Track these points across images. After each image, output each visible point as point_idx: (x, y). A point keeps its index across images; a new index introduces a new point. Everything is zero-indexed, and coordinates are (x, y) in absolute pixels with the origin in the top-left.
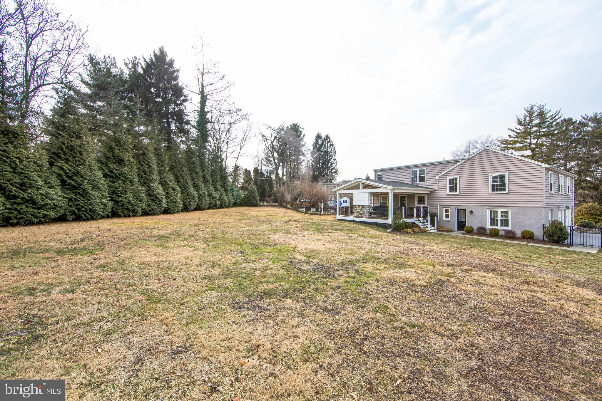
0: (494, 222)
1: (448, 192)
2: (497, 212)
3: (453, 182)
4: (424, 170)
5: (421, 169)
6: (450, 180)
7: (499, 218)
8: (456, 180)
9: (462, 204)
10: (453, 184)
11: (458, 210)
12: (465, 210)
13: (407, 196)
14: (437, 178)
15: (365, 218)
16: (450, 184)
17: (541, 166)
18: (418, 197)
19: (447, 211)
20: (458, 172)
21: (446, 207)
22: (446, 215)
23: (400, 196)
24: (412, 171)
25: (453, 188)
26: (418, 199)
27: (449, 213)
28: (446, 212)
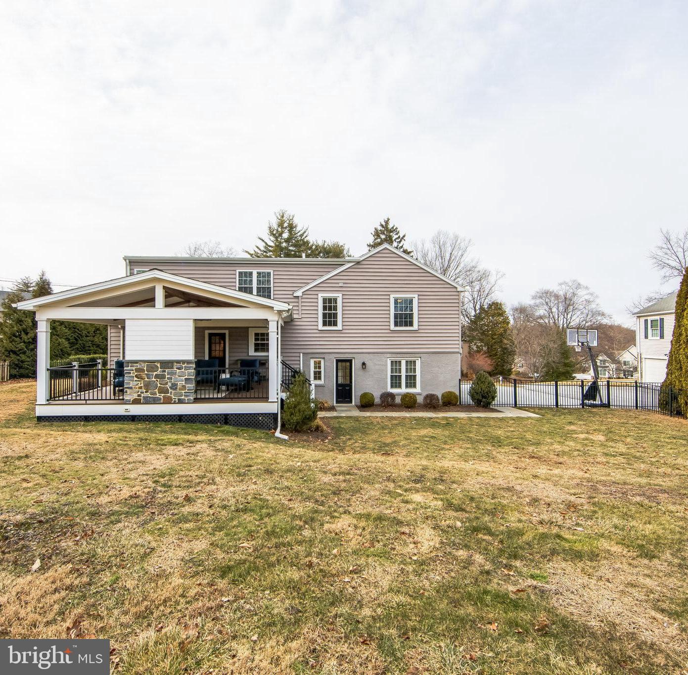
0: (396, 381)
1: (321, 327)
2: (400, 362)
3: (330, 305)
4: (269, 274)
5: (261, 270)
6: (325, 300)
7: (403, 374)
8: (335, 300)
9: (345, 351)
10: (330, 309)
11: (338, 361)
12: (350, 361)
13: (227, 332)
14: (299, 293)
15: (181, 402)
16: (325, 308)
17: (456, 288)
18: (256, 335)
19: (318, 365)
20: (340, 285)
21: (317, 356)
22: (315, 373)
23: (207, 332)
24: (240, 273)
25: (330, 319)
26: (256, 339)
27: (322, 370)
28: (315, 368)
